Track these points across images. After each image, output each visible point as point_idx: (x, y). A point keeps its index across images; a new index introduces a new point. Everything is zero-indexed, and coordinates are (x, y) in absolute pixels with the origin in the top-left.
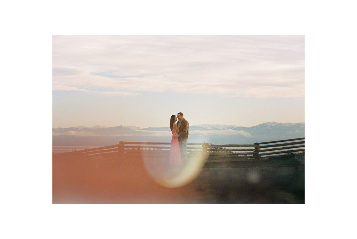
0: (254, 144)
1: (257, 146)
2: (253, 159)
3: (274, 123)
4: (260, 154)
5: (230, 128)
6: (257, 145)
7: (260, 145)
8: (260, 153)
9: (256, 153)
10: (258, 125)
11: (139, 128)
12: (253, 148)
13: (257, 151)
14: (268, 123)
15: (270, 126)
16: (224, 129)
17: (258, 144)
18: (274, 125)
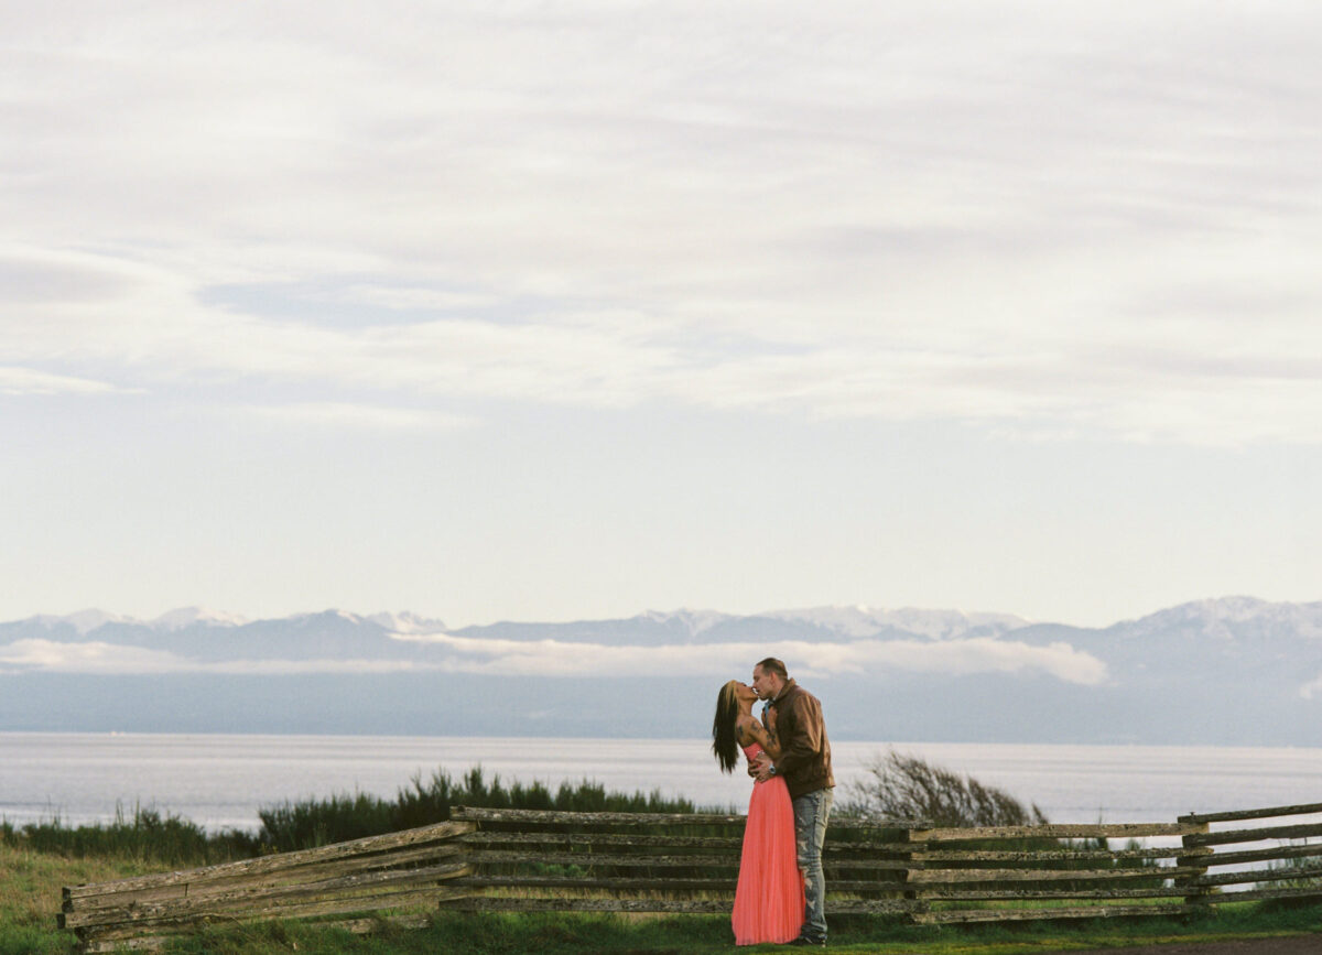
0: (1181, 819)
1: (1192, 831)
2: (1174, 908)
3: (1250, 602)
4: (1214, 876)
5: (981, 631)
6: (1192, 825)
7: (1215, 828)
8: (1212, 871)
9: (1189, 868)
10: (1155, 615)
11: (440, 623)
12: (1176, 841)
13: (1195, 857)
14: (1210, 600)
15: (1226, 621)
16: (945, 636)
17: (1204, 820)
18: (1249, 615)
